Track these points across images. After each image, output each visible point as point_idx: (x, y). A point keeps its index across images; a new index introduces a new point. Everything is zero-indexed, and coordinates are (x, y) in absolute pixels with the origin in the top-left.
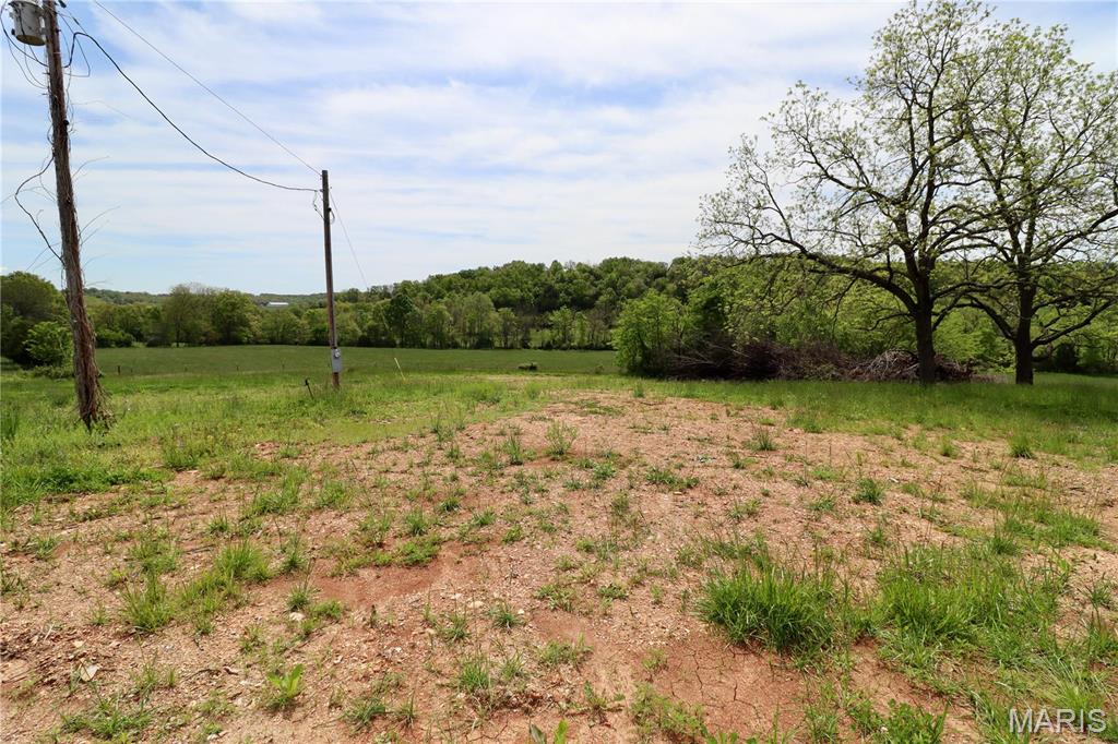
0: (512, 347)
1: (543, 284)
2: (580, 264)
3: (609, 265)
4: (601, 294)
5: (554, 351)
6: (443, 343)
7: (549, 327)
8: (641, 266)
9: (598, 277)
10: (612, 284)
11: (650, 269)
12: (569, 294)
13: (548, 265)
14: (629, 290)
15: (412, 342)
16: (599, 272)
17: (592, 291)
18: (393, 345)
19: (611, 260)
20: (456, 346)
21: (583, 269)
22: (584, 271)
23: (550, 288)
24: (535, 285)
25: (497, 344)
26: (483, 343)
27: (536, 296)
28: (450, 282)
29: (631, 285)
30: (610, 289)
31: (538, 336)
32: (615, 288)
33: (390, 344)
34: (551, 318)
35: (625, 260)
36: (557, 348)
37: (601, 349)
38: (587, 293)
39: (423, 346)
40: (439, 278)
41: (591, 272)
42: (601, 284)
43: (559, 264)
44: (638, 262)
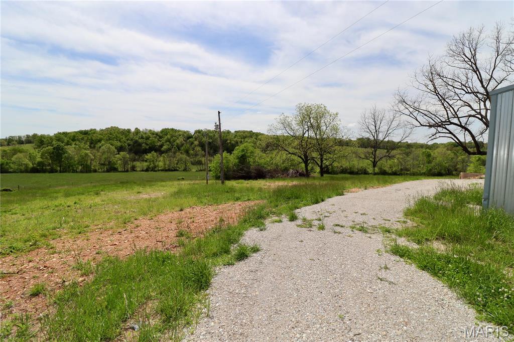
0: (127, 171)
1: (132, 140)
2: (151, 130)
3: (165, 132)
4: (164, 145)
5: (150, 172)
6: (87, 169)
7: (146, 161)
8: (181, 133)
9: (161, 137)
10: (168, 140)
11: (185, 135)
12: (148, 145)
13: (133, 130)
14: (177, 144)
15: (68, 168)
16: (161, 135)
17: (159, 144)
18: (56, 172)
19: (166, 129)
20: (95, 171)
21: (153, 133)
22: (153, 134)
23: (136, 142)
24: (128, 140)
25: (119, 170)
26: (112, 169)
27: (129, 145)
28: (74, 136)
29: (178, 141)
30: (168, 143)
31: (139, 165)
32: (170, 142)
33: (52, 171)
34: (146, 157)
35: (172, 129)
36: (151, 171)
37: (172, 171)
38: (156, 144)
39: (74, 171)
40: (65, 134)
41: (157, 134)
42: (163, 140)
43: (139, 130)
44: (179, 131)
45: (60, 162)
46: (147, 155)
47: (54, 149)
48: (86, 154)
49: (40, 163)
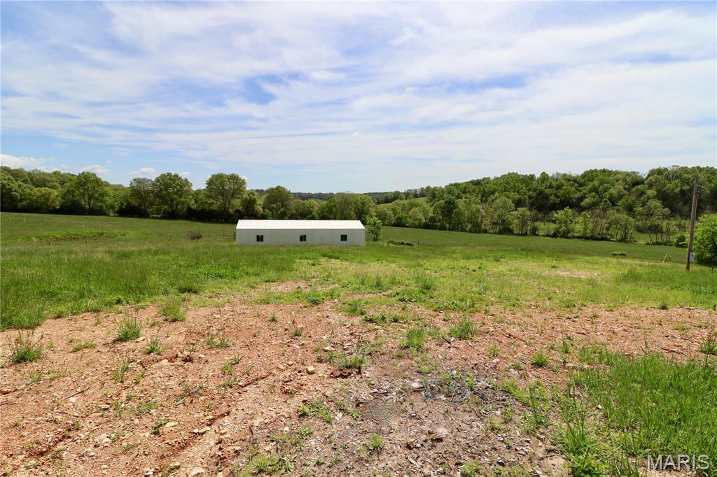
0: (525, 234)
1: (535, 190)
2: (565, 175)
3: (590, 175)
4: (585, 198)
5: (558, 238)
6: (477, 229)
7: (554, 222)
8: (620, 176)
9: (581, 185)
10: (595, 190)
11: (629, 179)
12: (558, 197)
13: (538, 176)
14: (611, 195)
15: (456, 226)
16: (582, 181)
17: (578, 195)
18: (445, 229)
19: (592, 172)
20: (485, 232)
21: (568, 178)
22: (569, 180)
23: (541, 192)
24: (529, 191)
25: (515, 232)
26: (506, 230)
27: (530, 198)
28: (465, 188)
29: (613, 191)
30: (594, 194)
31: (543, 227)
32: (597, 193)
33: (442, 228)
34: (555, 215)
35: (604, 171)
36: (562, 237)
37: (597, 239)
38: (572, 196)
39: (464, 230)
40: (456, 185)
41: (575, 180)
42: (585, 190)
43: (547, 175)
44: (617, 173)
45: (450, 218)
46: (557, 213)
47: (445, 202)
48: (478, 210)
49: (432, 219)
